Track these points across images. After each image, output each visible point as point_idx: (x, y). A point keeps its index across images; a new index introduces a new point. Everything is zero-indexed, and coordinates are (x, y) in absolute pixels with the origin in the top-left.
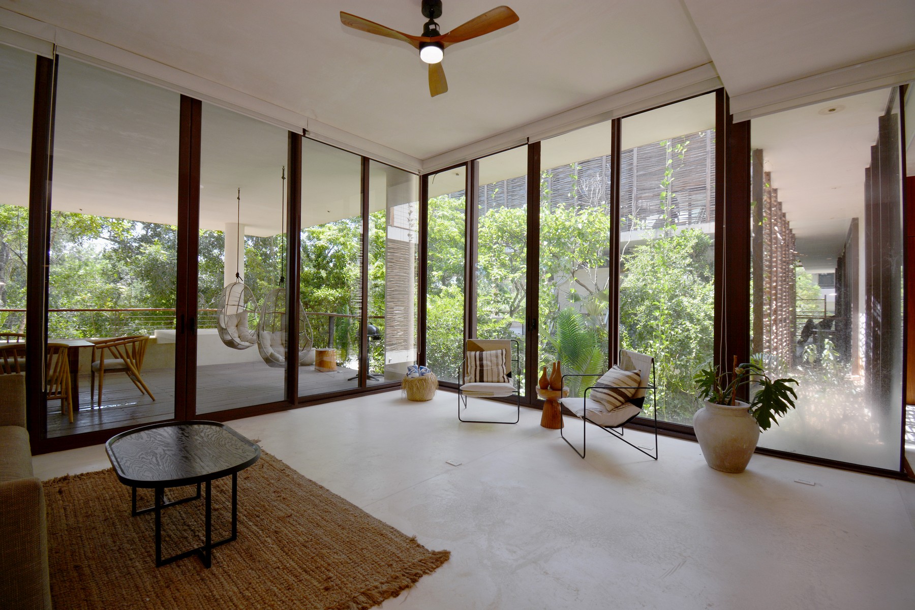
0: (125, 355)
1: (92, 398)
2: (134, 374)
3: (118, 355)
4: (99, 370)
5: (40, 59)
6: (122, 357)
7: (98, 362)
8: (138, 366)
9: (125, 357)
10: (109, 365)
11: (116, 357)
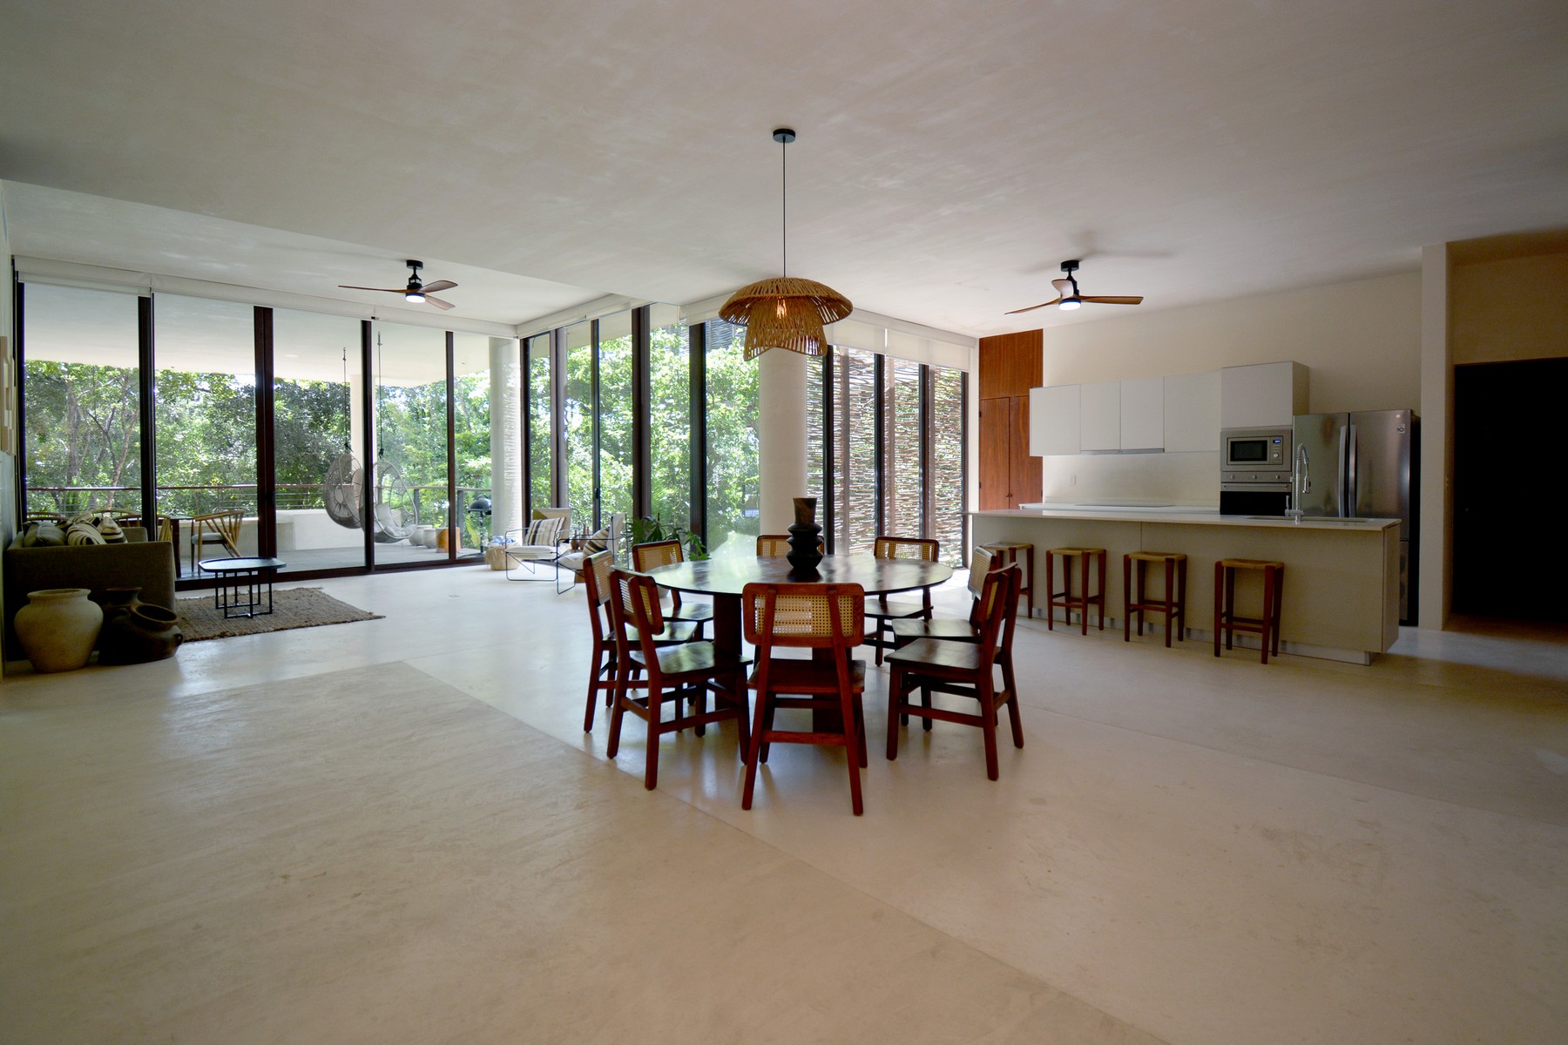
0: (222, 530)
1: (193, 570)
2: (231, 547)
3: (216, 529)
4: (198, 541)
5: (140, 299)
6: (220, 531)
7: (196, 535)
8: (234, 539)
9: (223, 532)
10: (205, 537)
11: (214, 531)
